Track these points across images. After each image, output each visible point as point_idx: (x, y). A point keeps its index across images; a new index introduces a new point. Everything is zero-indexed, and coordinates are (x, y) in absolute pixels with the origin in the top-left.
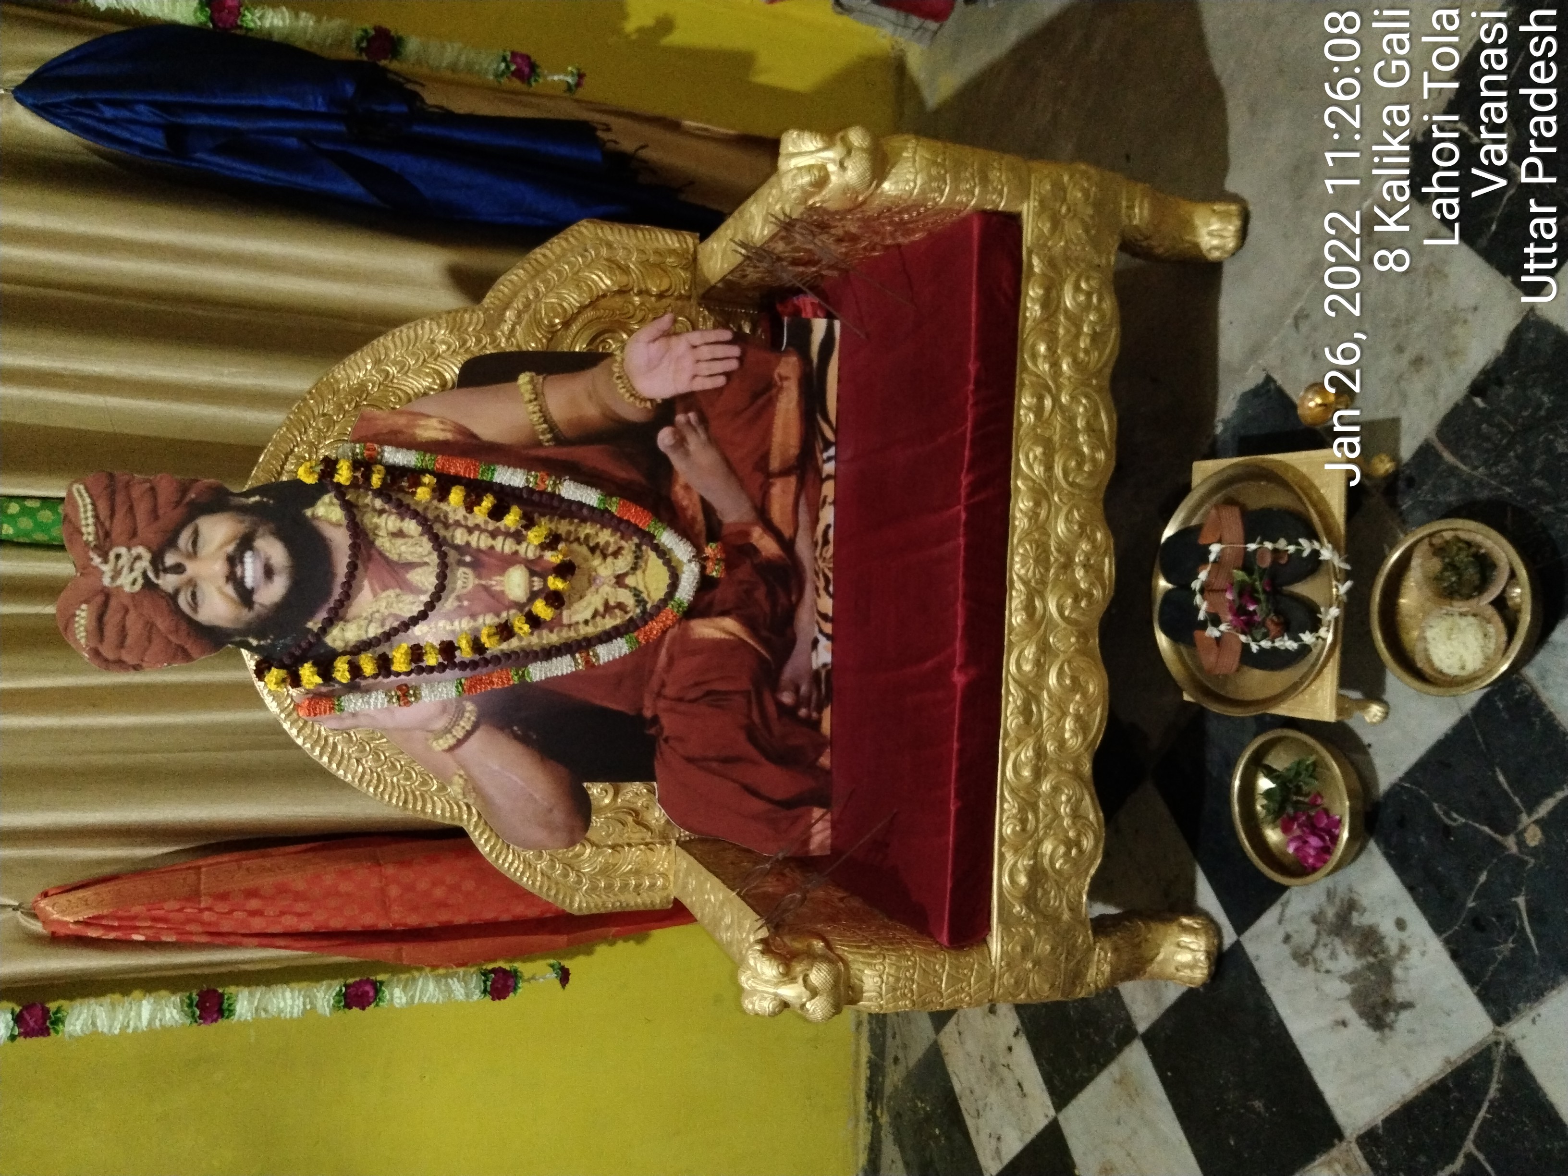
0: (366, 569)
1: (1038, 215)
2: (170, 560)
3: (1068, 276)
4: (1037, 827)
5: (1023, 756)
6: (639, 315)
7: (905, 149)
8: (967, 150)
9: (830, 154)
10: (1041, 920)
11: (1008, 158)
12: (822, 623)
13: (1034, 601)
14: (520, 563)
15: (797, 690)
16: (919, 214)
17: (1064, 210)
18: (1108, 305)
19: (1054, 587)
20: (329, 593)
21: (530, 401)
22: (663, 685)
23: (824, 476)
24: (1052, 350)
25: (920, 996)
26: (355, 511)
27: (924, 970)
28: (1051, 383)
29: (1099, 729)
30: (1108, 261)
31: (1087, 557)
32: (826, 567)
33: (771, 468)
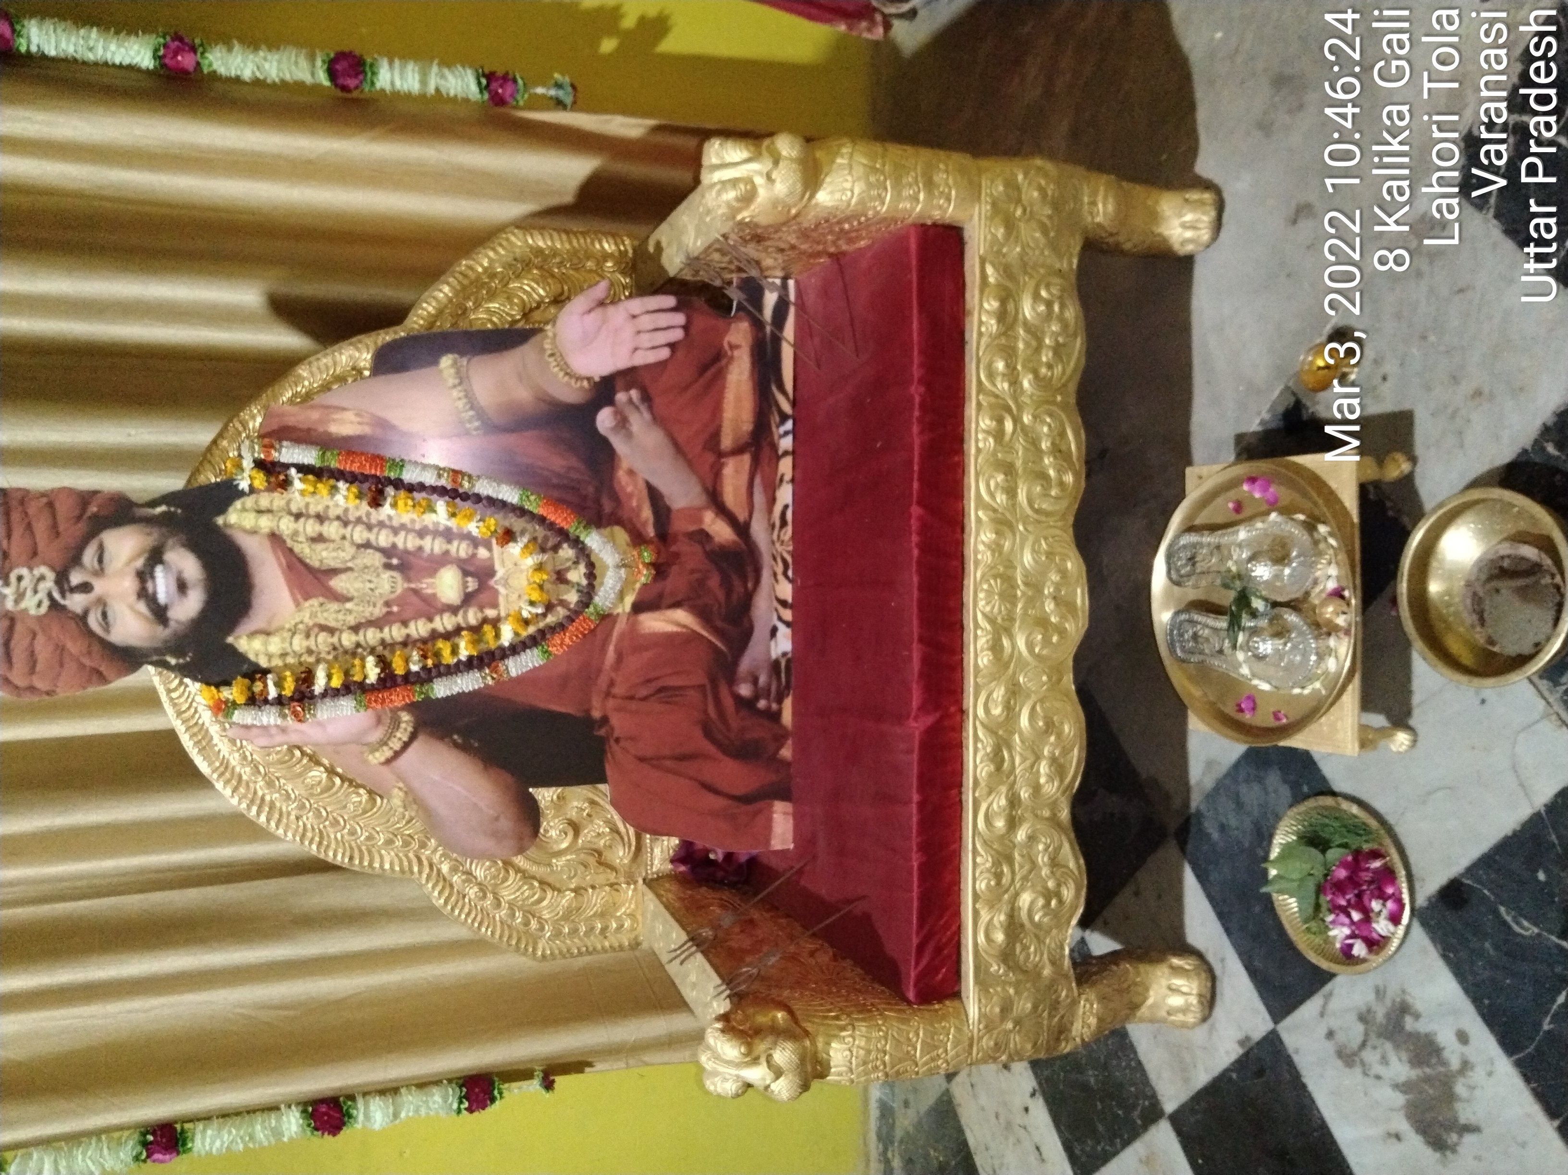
1: (987, 221)
2: (76, 578)
4: (1013, 880)
5: (995, 806)
7: (840, 154)
8: (909, 150)
9: (757, 167)
10: (1021, 977)
11: (955, 156)
12: (781, 610)
13: (1000, 640)
14: (452, 563)
15: (755, 681)
16: (860, 223)
17: (1019, 212)
19: (1023, 621)
20: (248, 606)
21: (455, 387)
22: (612, 684)
23: (780, 451)
24: (1011, 367)
25: (893, 1067)
27: (898, 1041)
28: (1011, 403)
29: (1077, 771)
30: (1070, 263)
31: (1058, 587)
32: (785, 550)
33: (722, 447)
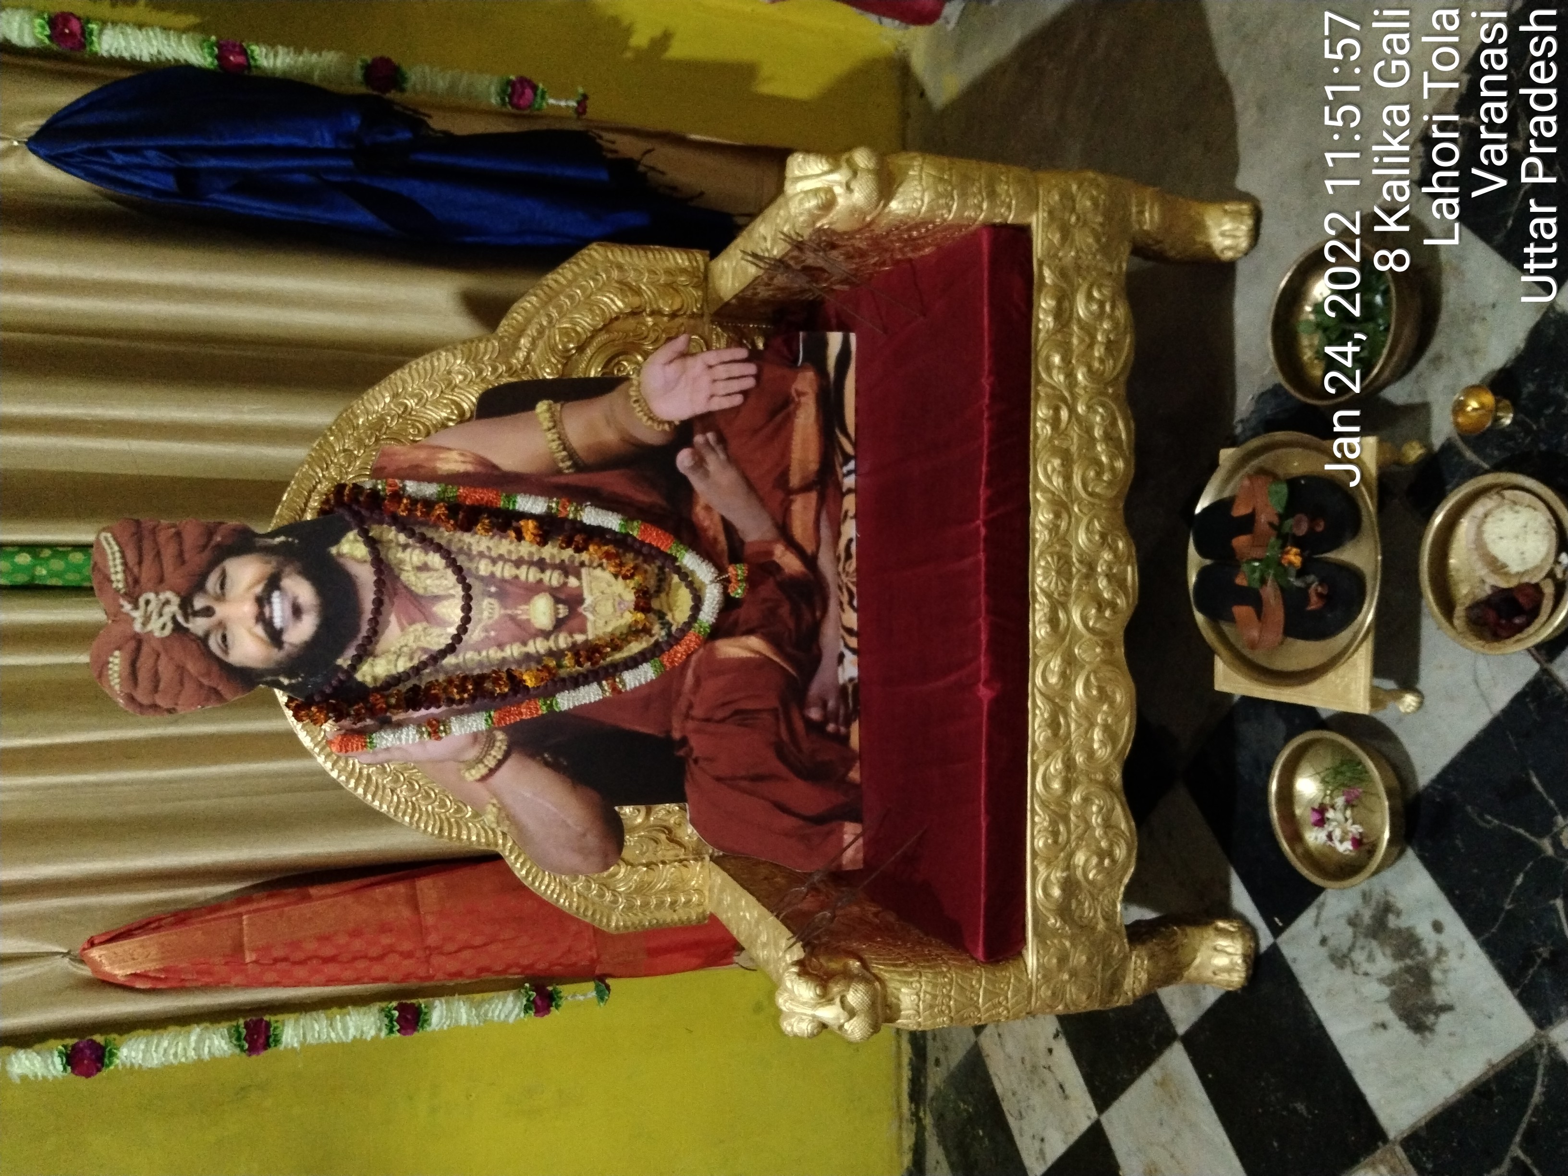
0: (393, 604)
1: (1047, 226)
2: (199, 603)
3: (1079, 285)
4: (1069, 839)
5: (1052, 769)
6: (653, 336)
7: (911, 167)
8: (974, 164)
9: (836, 177)
10: (1077, 931)
11: (1016, 171)
12: (848, 638)
13: (1057, 613)
14: (544, 591)
15: (824, 705)
16: (927, 230)
17: (1073, 219)
18: (1121, 312)
19: (1077, 598)
20: (357, 629)
21: (549, 429)
22: (691, 706)
23: (844, 490)
24: (1066, 359)
25: (957, 1012)
26: (379, 547)
27: (962, 987)
28: (1067, 394)
29: (1128, 738)
30: (1120, 267)
31: (1110, 566)
32: (850, 581)
33: (791, 485)
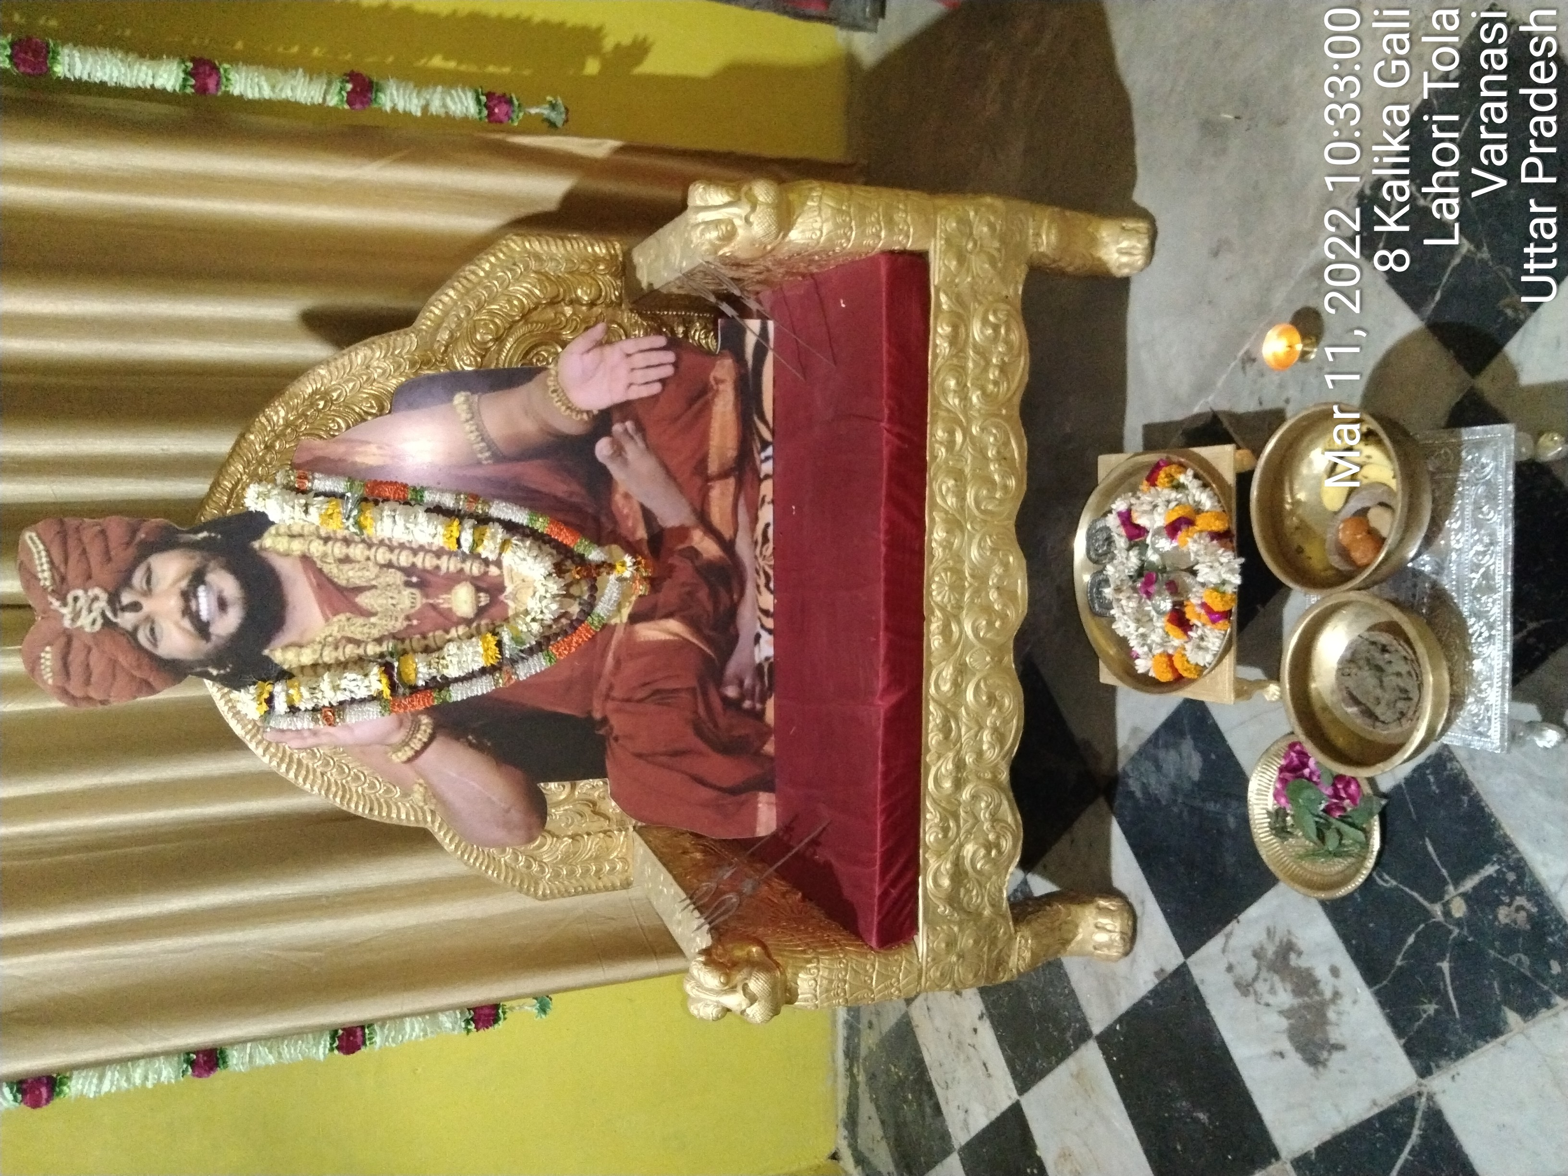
1: (944, 252)
2: (126, 598)
3: (975, 310)
4: (958, 833)
5: (943, 769)
6: (571, 325)
7: (810, 198)
8: (873, 191)
10: (964, 917)
11: (914, 197)
13: (950, 625)
14: (466, 580)
15: (741, 684)
16: (828, 257)
17: (970, 246)
18: (1016, 335)
19: (969, 609)
20: (282, 621)
21: (467, 421)
22: (611, 687)
25: (852, 995)
27: (857, 972)
28: (961, 416)
29: (1015, 739)
30: (1016, 290)
31: (1001, 578)
32: (767, 564)
33: (709, 472)
